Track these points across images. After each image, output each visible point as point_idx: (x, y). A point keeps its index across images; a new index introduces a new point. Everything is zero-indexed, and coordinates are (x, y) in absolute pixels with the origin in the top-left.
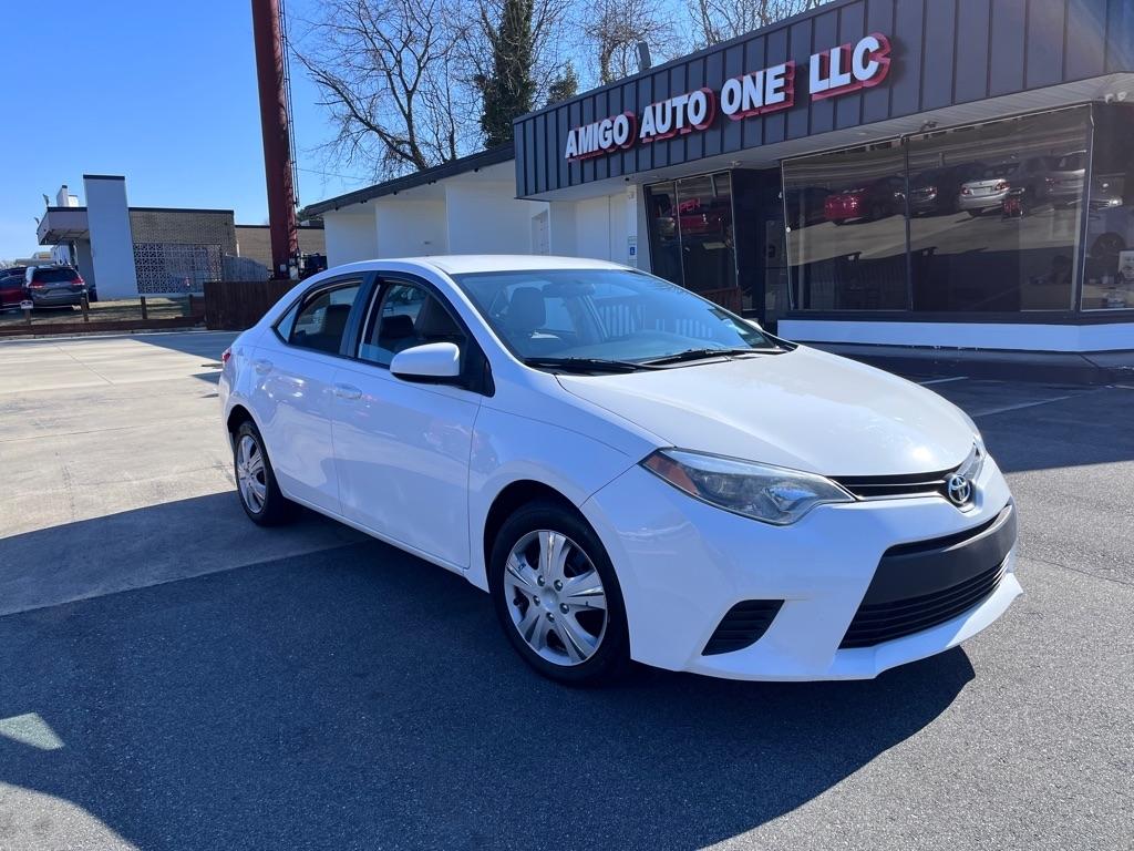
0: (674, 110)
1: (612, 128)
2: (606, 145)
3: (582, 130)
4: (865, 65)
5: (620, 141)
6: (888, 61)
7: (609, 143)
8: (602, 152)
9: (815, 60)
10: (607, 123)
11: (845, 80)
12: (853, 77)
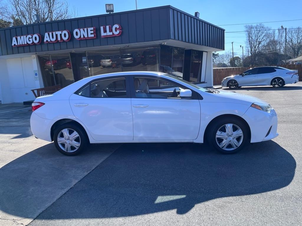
0: (57, 35)
1: (32, 38)
2: (30, 43)
3: (19, 38)
4: (116, 31)
5: (36, 42)
6: (121, 31)
7: (31, 42)
8: (28, 45)
9: (102, 28)
10: (30, 36)
11: (111, 34)
12: (113, 33)
